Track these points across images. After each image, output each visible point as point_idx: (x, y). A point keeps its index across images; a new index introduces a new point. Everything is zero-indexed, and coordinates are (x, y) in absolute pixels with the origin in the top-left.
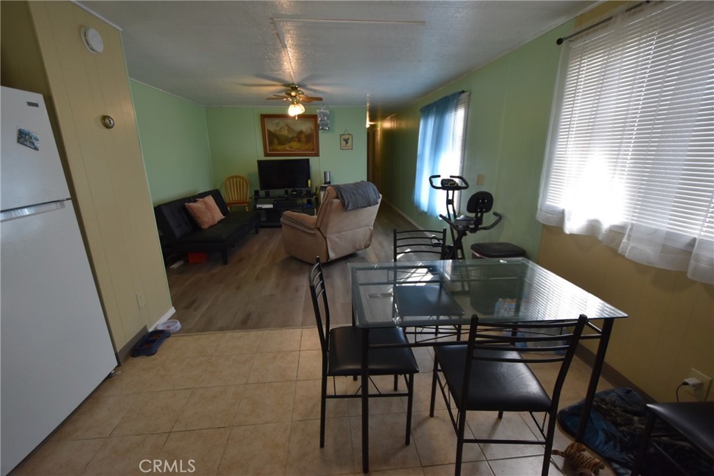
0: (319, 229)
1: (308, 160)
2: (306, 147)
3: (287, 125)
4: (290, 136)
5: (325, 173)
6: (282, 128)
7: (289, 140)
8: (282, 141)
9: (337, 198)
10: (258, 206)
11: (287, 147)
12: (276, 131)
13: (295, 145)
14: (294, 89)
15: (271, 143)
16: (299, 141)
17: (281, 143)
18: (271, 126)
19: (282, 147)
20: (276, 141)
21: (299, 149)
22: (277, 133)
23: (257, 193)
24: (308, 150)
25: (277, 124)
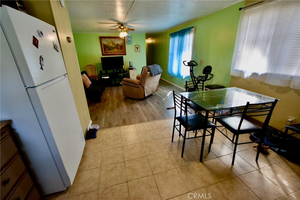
0: (141, 85)
1: (122, 57)
2: (120, 51)
3: (112, 42)
4: (113, 46)
5: (130, 62)
6: (109, 43)
7: (113, 48)
8: (110, 48)
9: (148, 71)
10: (103, 78)
11: (112, 51)
12: (107, 44)
13: (115, 50)
14: (122, 25)
15: (105, 50)
16: (117, 48)
17: (109, 50)
18: (105, 42)
19: (110, 51)
20: (107, 49)
21: (117, 52)
22: (107, 45)
23: (101, 72)
24: (121, 52)
25: (107, 41)
